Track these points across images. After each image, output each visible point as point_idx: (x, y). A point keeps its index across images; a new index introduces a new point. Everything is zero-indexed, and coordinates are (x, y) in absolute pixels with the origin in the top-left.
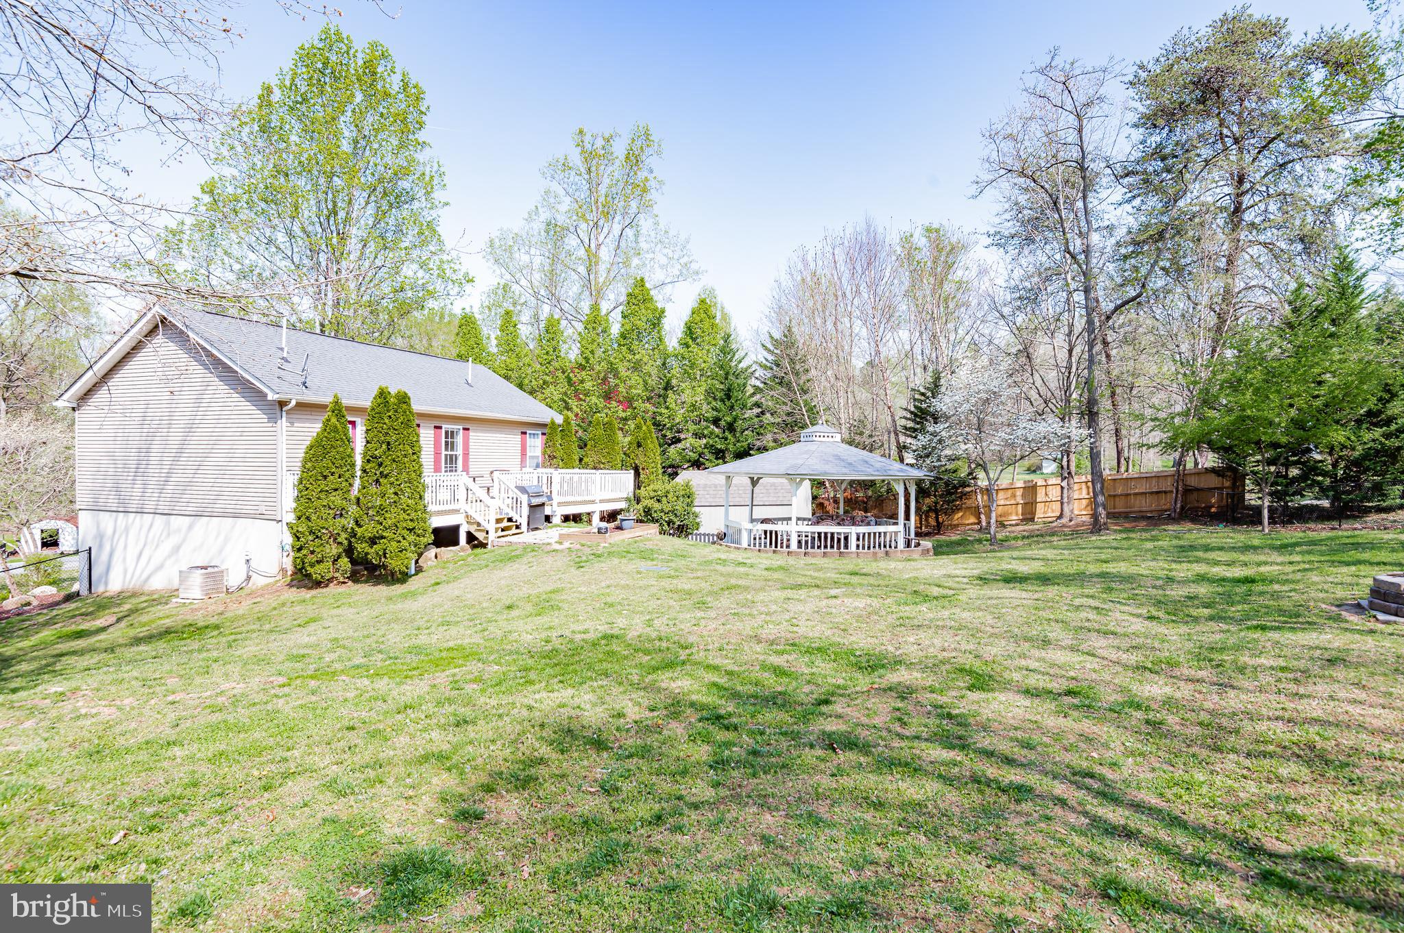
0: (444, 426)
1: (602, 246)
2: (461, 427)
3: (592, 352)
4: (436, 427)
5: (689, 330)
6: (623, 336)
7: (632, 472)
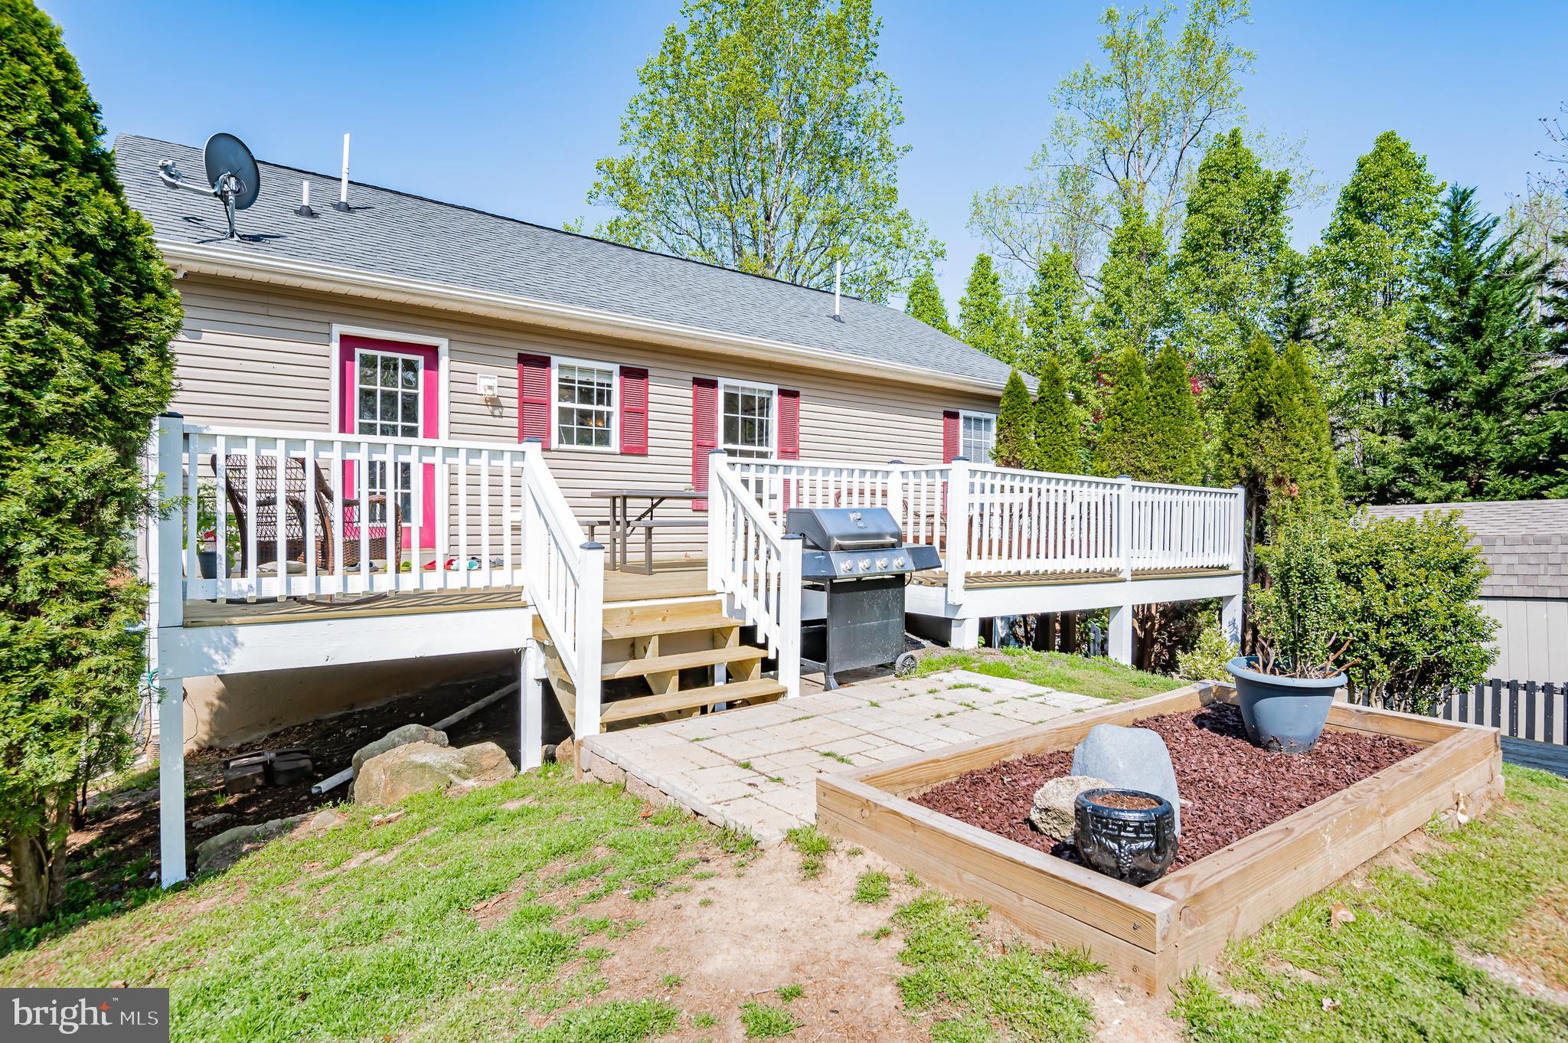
0: (722, 382)
1: (1149, 185)
2: (775, 388)
3: (1128, 293)
4: (698, 382)
5: (1356, 202)
6: (1194, 247)
7: (1241, 491)
